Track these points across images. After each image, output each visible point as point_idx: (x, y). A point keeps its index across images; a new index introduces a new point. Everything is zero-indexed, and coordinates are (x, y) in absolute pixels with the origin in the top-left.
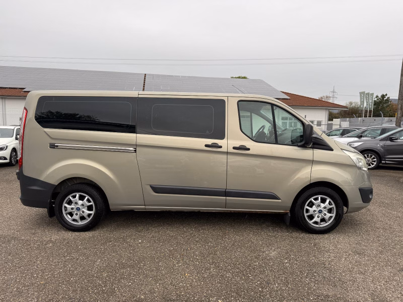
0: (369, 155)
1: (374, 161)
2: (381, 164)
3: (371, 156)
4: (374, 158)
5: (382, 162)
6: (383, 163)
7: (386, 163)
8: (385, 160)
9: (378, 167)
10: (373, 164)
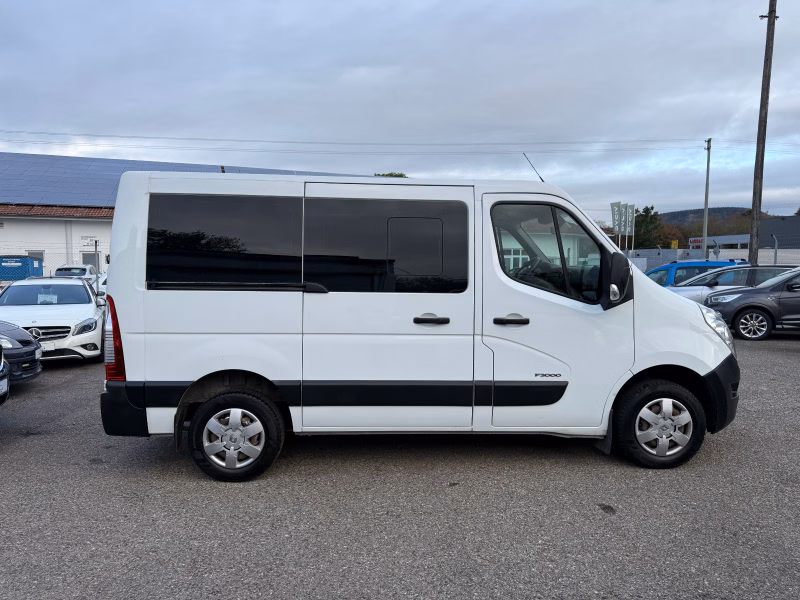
0: (754, 315)
1: (763, 326)
2: (773, 332)
3: (757, 318)
4: (762, 321)
5: (777, 326)
6: (779, 329)
7: (783, 329)
8: (782, 324)
9: (768, 337)
10: (760, 331)
